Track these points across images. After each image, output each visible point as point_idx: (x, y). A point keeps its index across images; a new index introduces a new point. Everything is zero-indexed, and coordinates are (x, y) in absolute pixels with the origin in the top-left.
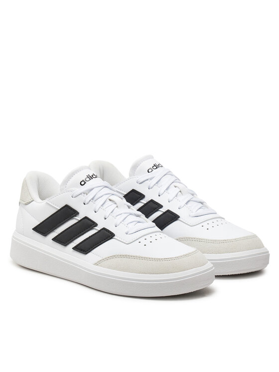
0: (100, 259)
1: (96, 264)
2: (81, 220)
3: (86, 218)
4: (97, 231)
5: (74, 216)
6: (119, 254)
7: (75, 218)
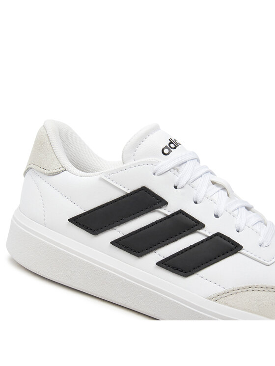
0: (220, 290)
1: (215, 298)
2: (173, 215)
3: (181, 212)
4: (204, 238)
5: (157, 208)
6: (260, 284)
7: (160, 210)
